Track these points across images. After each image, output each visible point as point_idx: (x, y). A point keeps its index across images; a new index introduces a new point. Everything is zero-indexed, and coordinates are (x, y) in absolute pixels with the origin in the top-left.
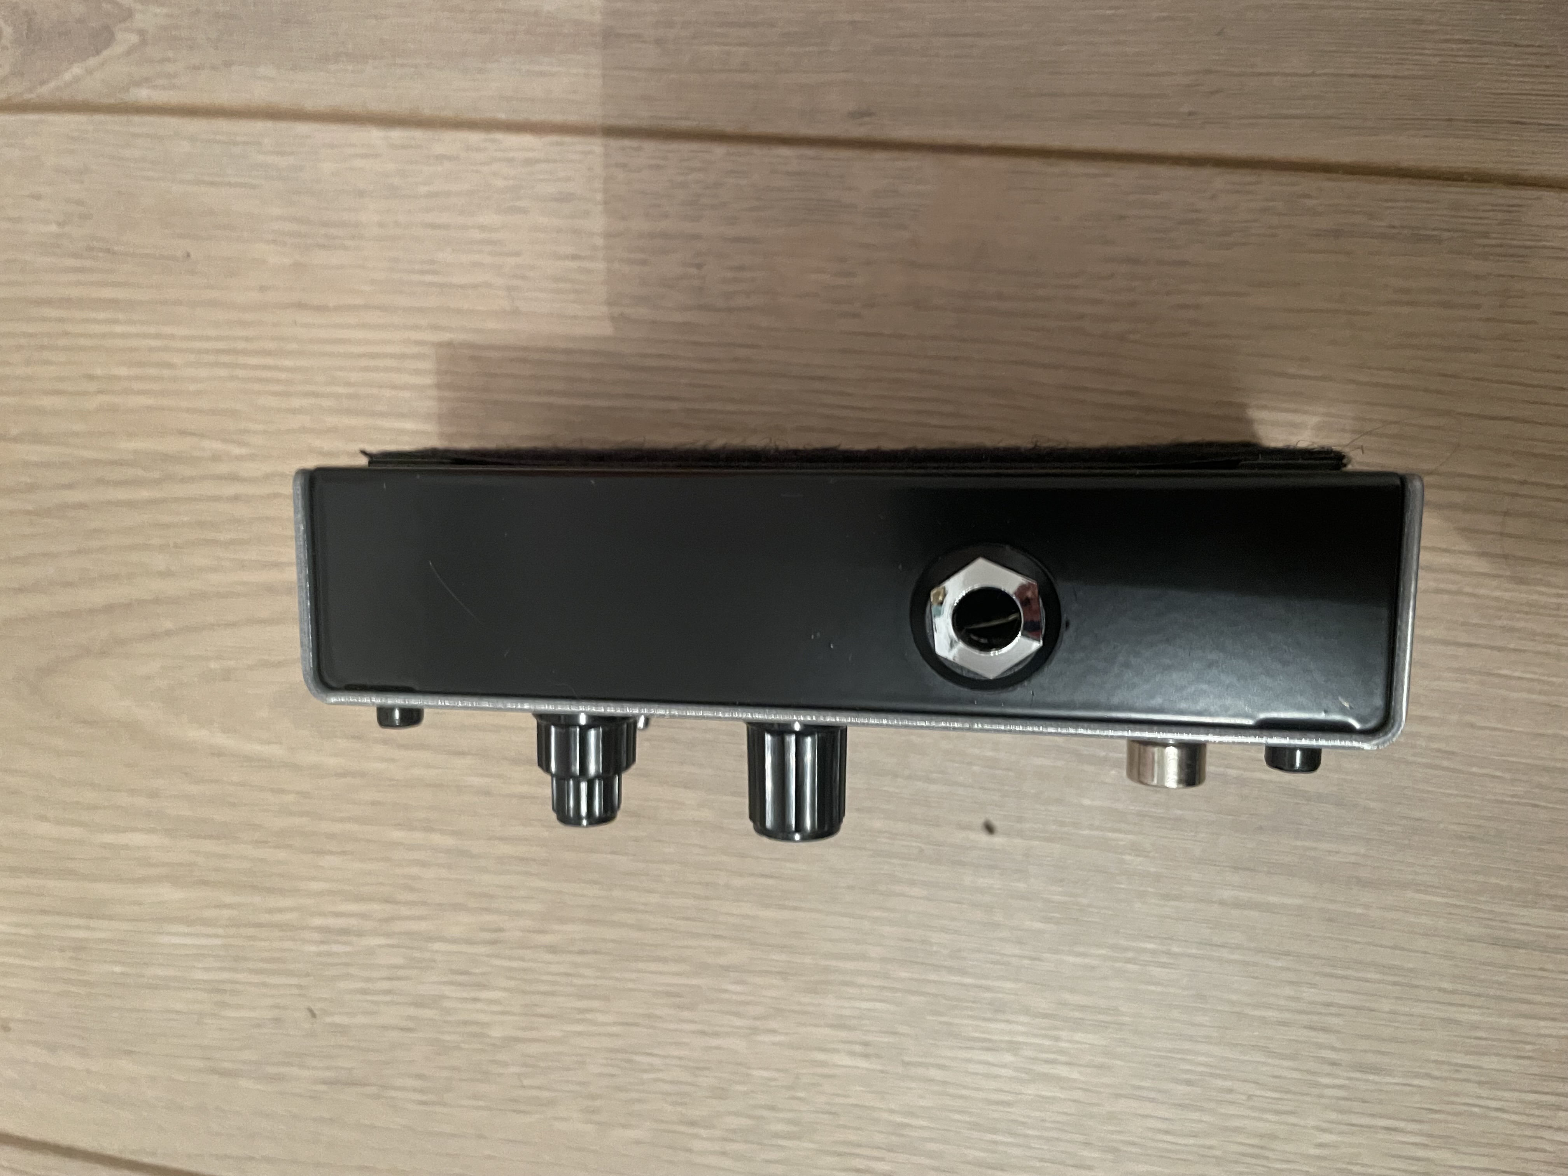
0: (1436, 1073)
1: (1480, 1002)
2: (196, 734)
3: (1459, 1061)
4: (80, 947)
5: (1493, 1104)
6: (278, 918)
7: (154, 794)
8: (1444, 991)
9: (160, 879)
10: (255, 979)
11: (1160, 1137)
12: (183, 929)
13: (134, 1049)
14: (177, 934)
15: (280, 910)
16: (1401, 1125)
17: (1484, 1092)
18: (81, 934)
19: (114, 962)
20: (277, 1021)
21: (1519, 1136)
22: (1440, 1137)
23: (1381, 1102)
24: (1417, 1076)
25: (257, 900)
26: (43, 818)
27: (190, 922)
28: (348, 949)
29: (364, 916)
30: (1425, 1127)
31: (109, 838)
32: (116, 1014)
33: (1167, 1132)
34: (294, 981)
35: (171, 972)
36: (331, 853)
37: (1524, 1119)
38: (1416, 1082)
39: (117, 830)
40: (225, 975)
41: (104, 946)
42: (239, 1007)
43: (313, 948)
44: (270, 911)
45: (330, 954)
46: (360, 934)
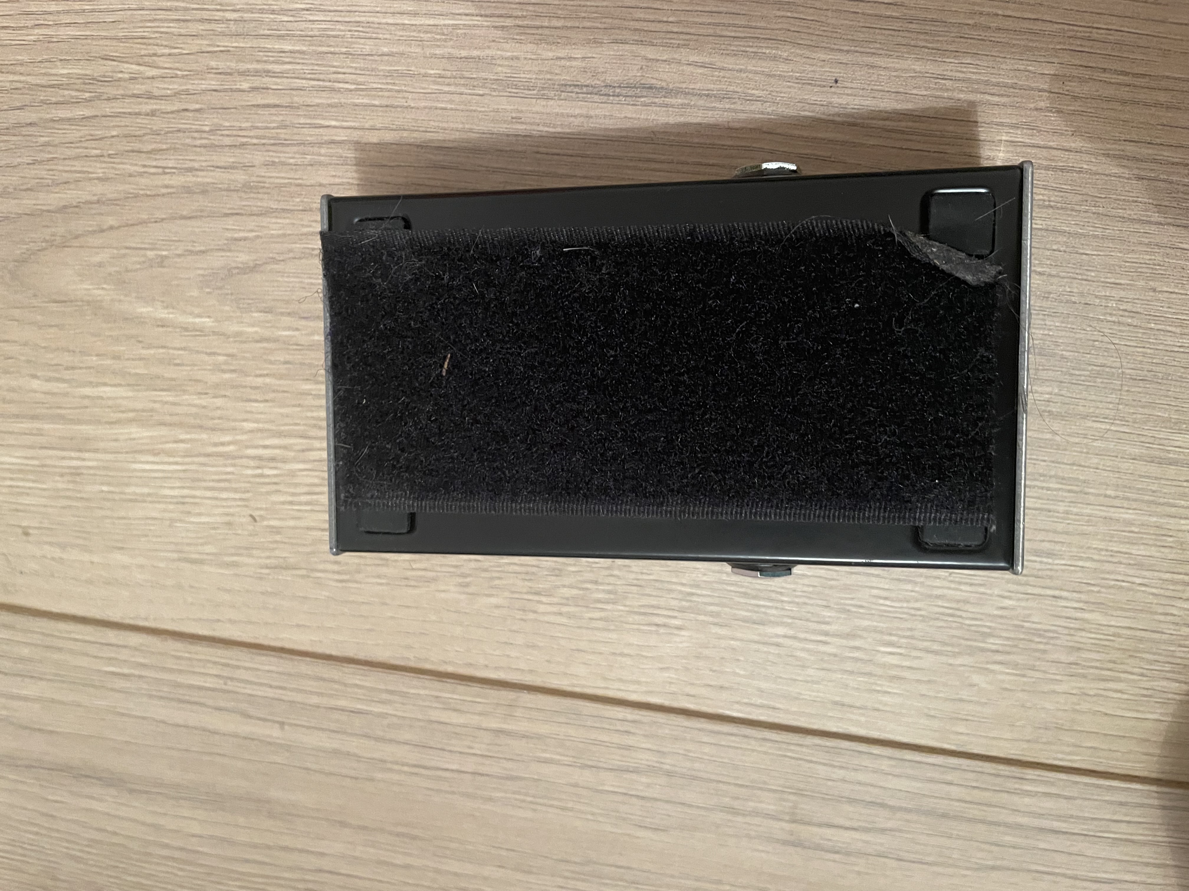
0: (1096, 557)
1: (1134, 505)
2: (143, 310)
3: (1115, 549)
4: (76, 473)
5: (1138, 581)
6: (221, 449)
7: (117, 357)
8: (1109, 497)
9: (131, 421)
10: (209, 494)
11: (881, 601)
12: (151, 458)
13: (125, 546)
14: (148, 462)
15: (223, 444)
16: (1065, 594)
17: (1131, 572)
18: (75, 463)
19: (102, 484)
20: (229, 524)
21: (1157, 604)
22: (1093, 603)
23: (1051, 577)
24: (1081, 559)
25: (204, 436)
26: (34, 376)
27: (155, 453)
28: (275, 472)
29: (285, 447)
30: (1083, 597)
31: (87, 391)
32: (108, 521)
33: (886, 598)
34: (237, 496)
35: (146, 490)
36: (256, 401)
37: (1162, 592)
38: (1081, 563)
39: (91, 384)
40: (186, 492)
41: (92, 472)
42: (200, 514)
43: (250, 472)
44: (216, 445)
45: (262, 476)
46: (284, 461)
